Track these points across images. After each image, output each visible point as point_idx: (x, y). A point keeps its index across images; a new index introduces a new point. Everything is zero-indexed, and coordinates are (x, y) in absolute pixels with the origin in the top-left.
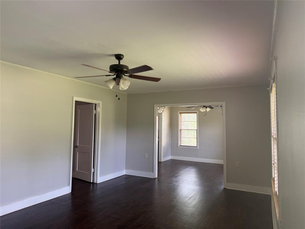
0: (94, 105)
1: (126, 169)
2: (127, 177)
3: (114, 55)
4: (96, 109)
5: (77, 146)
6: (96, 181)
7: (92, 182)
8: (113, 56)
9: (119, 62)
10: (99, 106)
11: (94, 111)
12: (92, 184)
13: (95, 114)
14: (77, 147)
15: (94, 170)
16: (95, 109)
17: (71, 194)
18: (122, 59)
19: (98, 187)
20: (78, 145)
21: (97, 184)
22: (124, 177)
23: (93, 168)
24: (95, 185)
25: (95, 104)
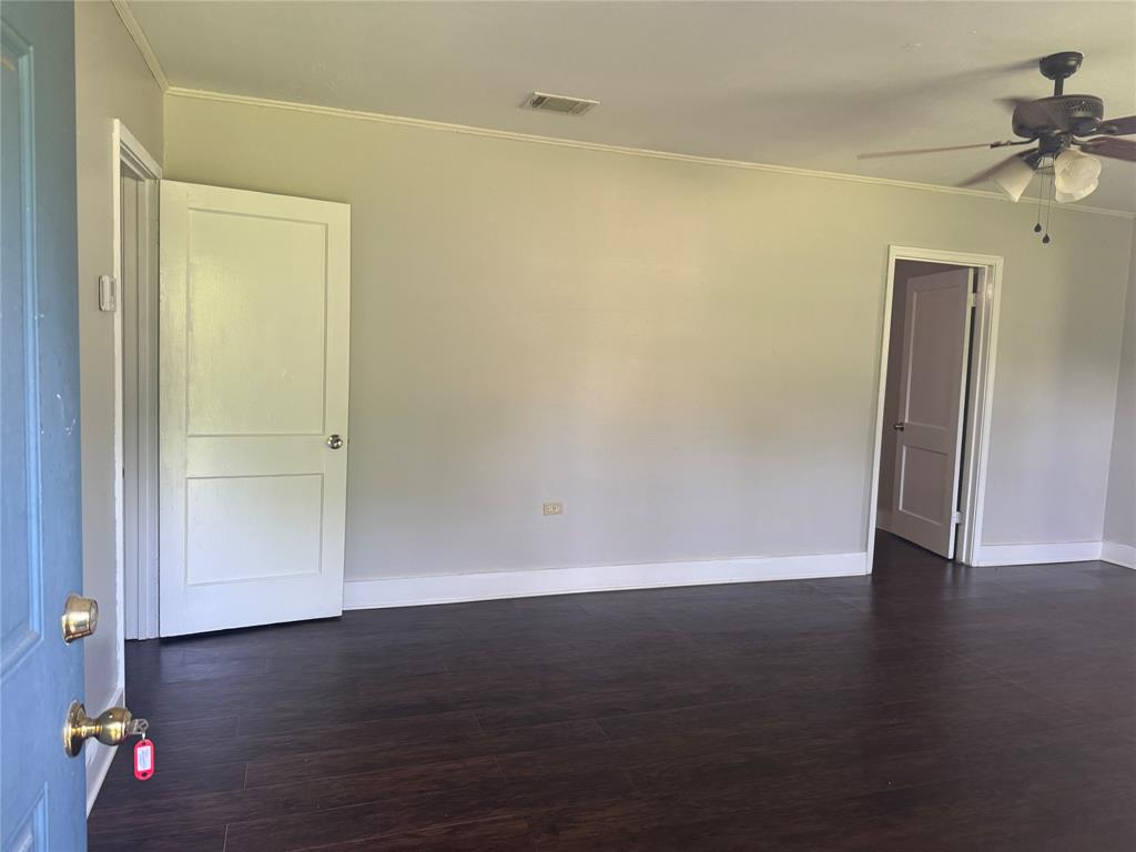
0: (971, 272)
1: (1107, 537)
2: (1107, 571)
3: (1035, 61)
4: (979, 290)
5: (901, 424)
6: (968, 559)
7: (951, 556)
8: (1034, 67)
9: (1059, 88)
10: (990, 275)
11: (971, 296)
12: (950, 565)
13: (973, 309)
14: (902, 429)
15: (962, 517)
16: (975, 291)
17: (870, 578)
18: (1072, 70)
19: (974, 579)
20: (906, 421)
21: (969, 567)
22: (1097, 567)
23: (958, 510)
24: (963, 569)
25: (975, 268)
